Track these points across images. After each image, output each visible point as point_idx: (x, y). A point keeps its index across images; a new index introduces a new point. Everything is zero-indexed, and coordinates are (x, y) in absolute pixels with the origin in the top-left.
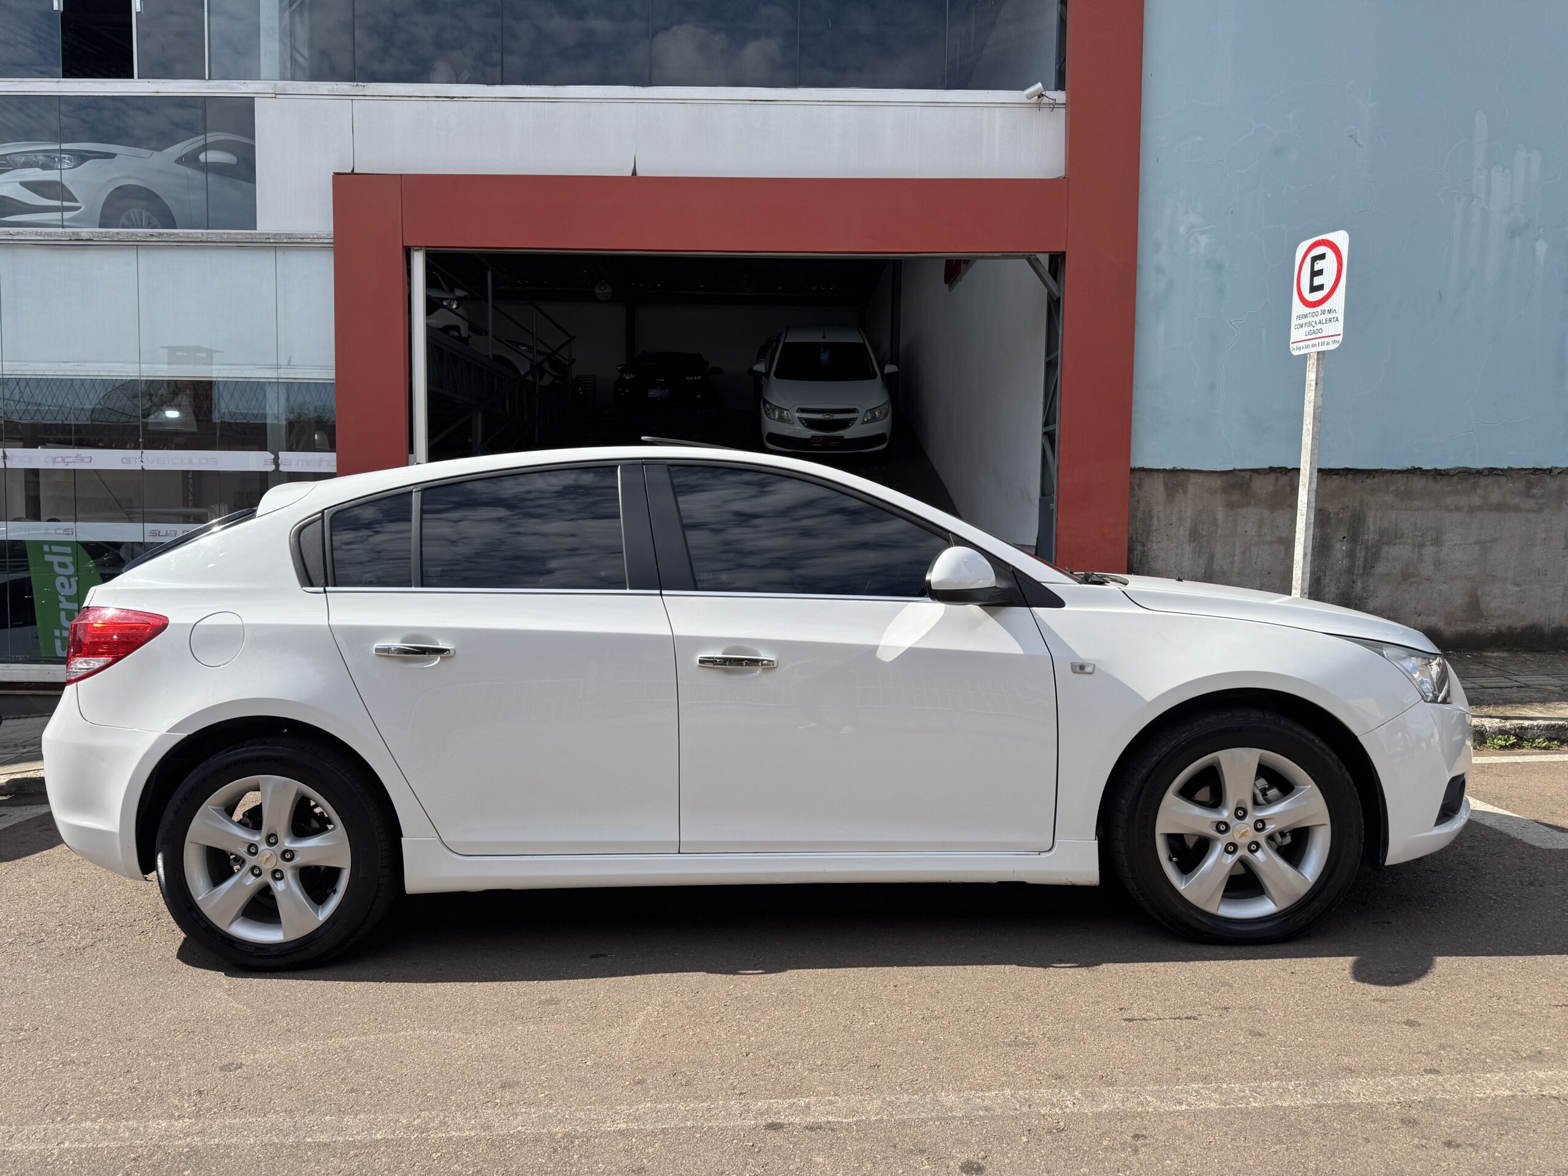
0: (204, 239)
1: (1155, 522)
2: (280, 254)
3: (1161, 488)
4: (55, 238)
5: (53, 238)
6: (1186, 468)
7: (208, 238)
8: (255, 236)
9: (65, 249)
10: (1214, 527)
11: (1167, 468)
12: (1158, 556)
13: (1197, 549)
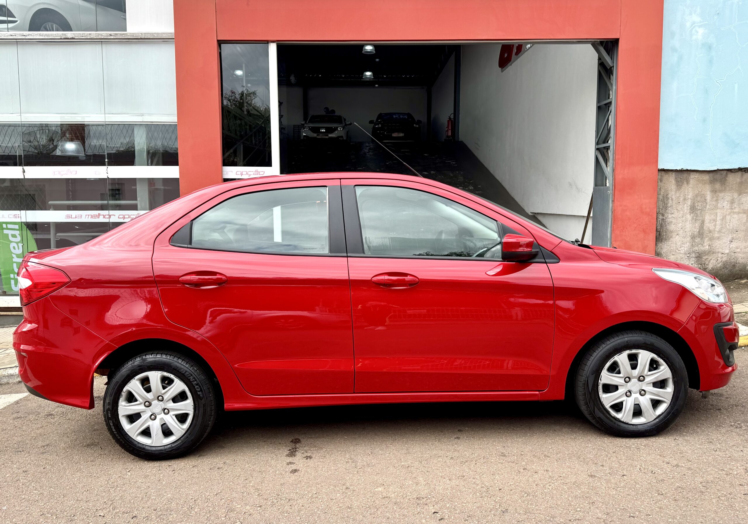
1: (670, 201)
3: (674, 182)
6: (689, 169)
10: (705, 204)
11: (678, 169)
12: (671, 222)
13: (695, 218)
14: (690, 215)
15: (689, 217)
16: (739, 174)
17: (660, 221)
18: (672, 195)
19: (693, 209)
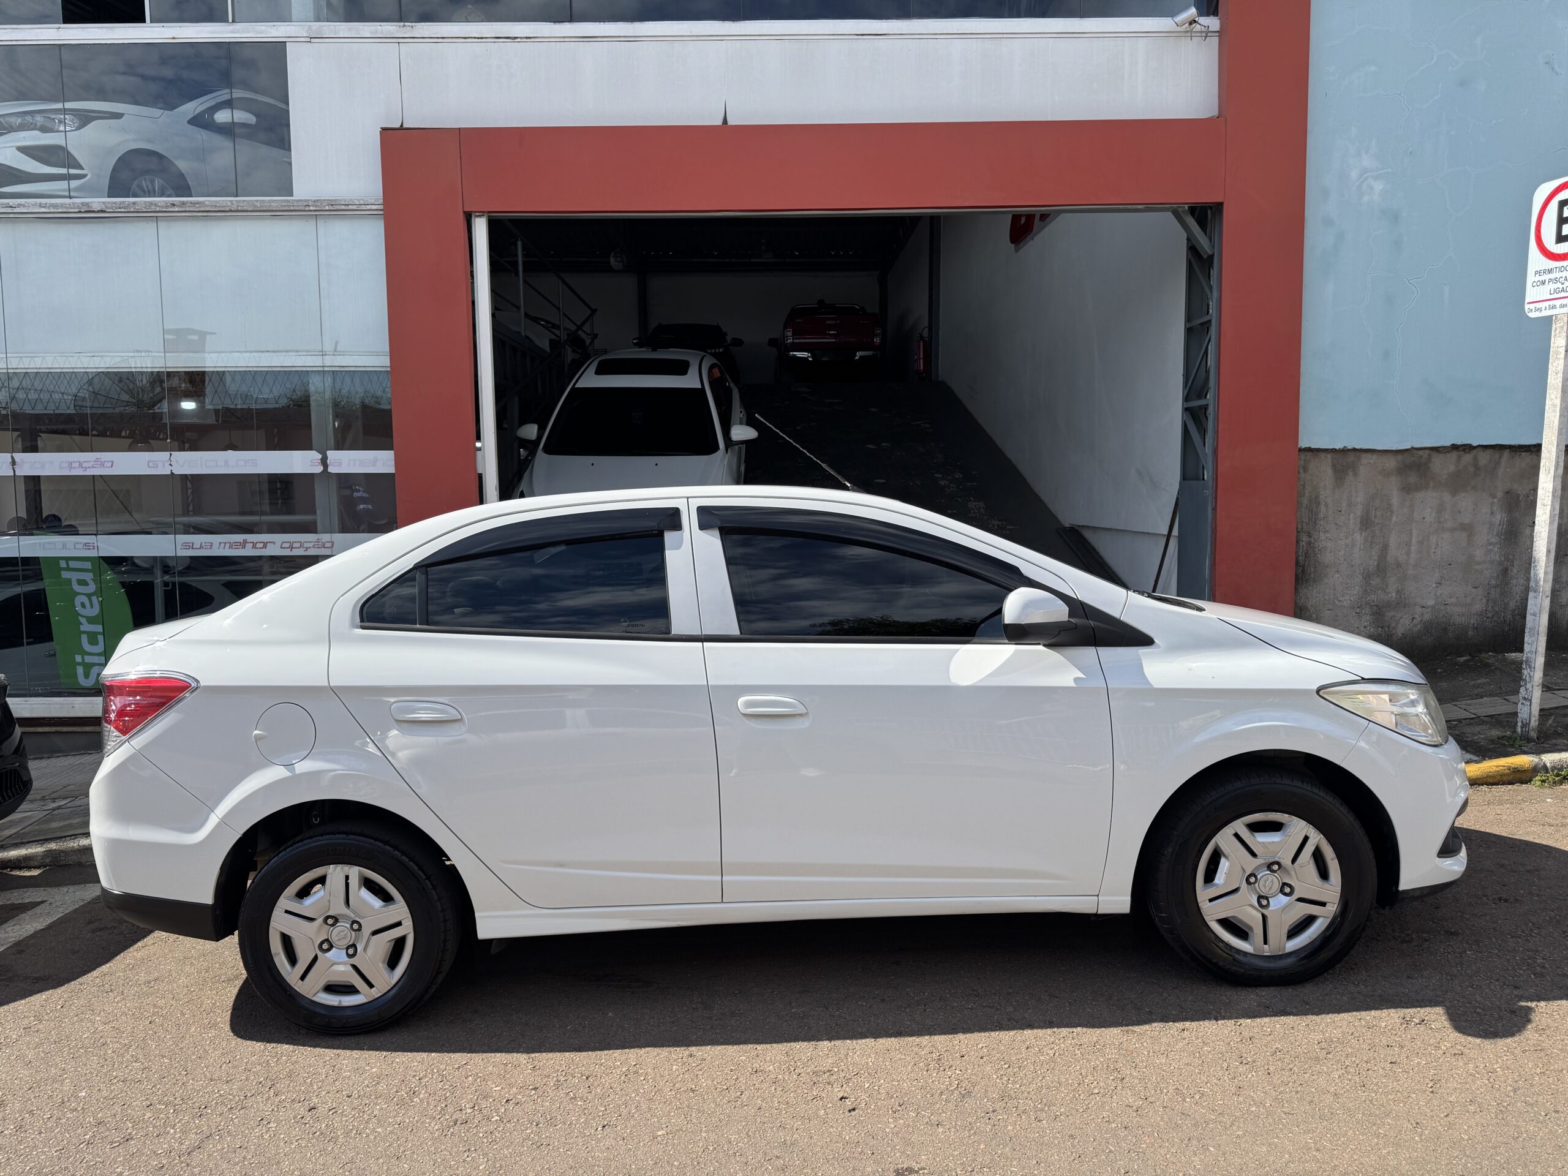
0: (234, 208)
1: (1323, 508)
2: (321, 223)
3: (1329, 471)
4: (62, 211)
5: (60, 210)
6: (1358, 447)
7: (238, 206)
8: (293, 203)
9: (73, 223)
10: (1389, 514)
11: (1337, 448)
12: (1325, 548)
13: (1370, 539)
14: (1361, 534)
15: (1359, 538)
16: (1454, 455)
17: (1303, 546)
18: (1326, 497)
19: (1366, 523)
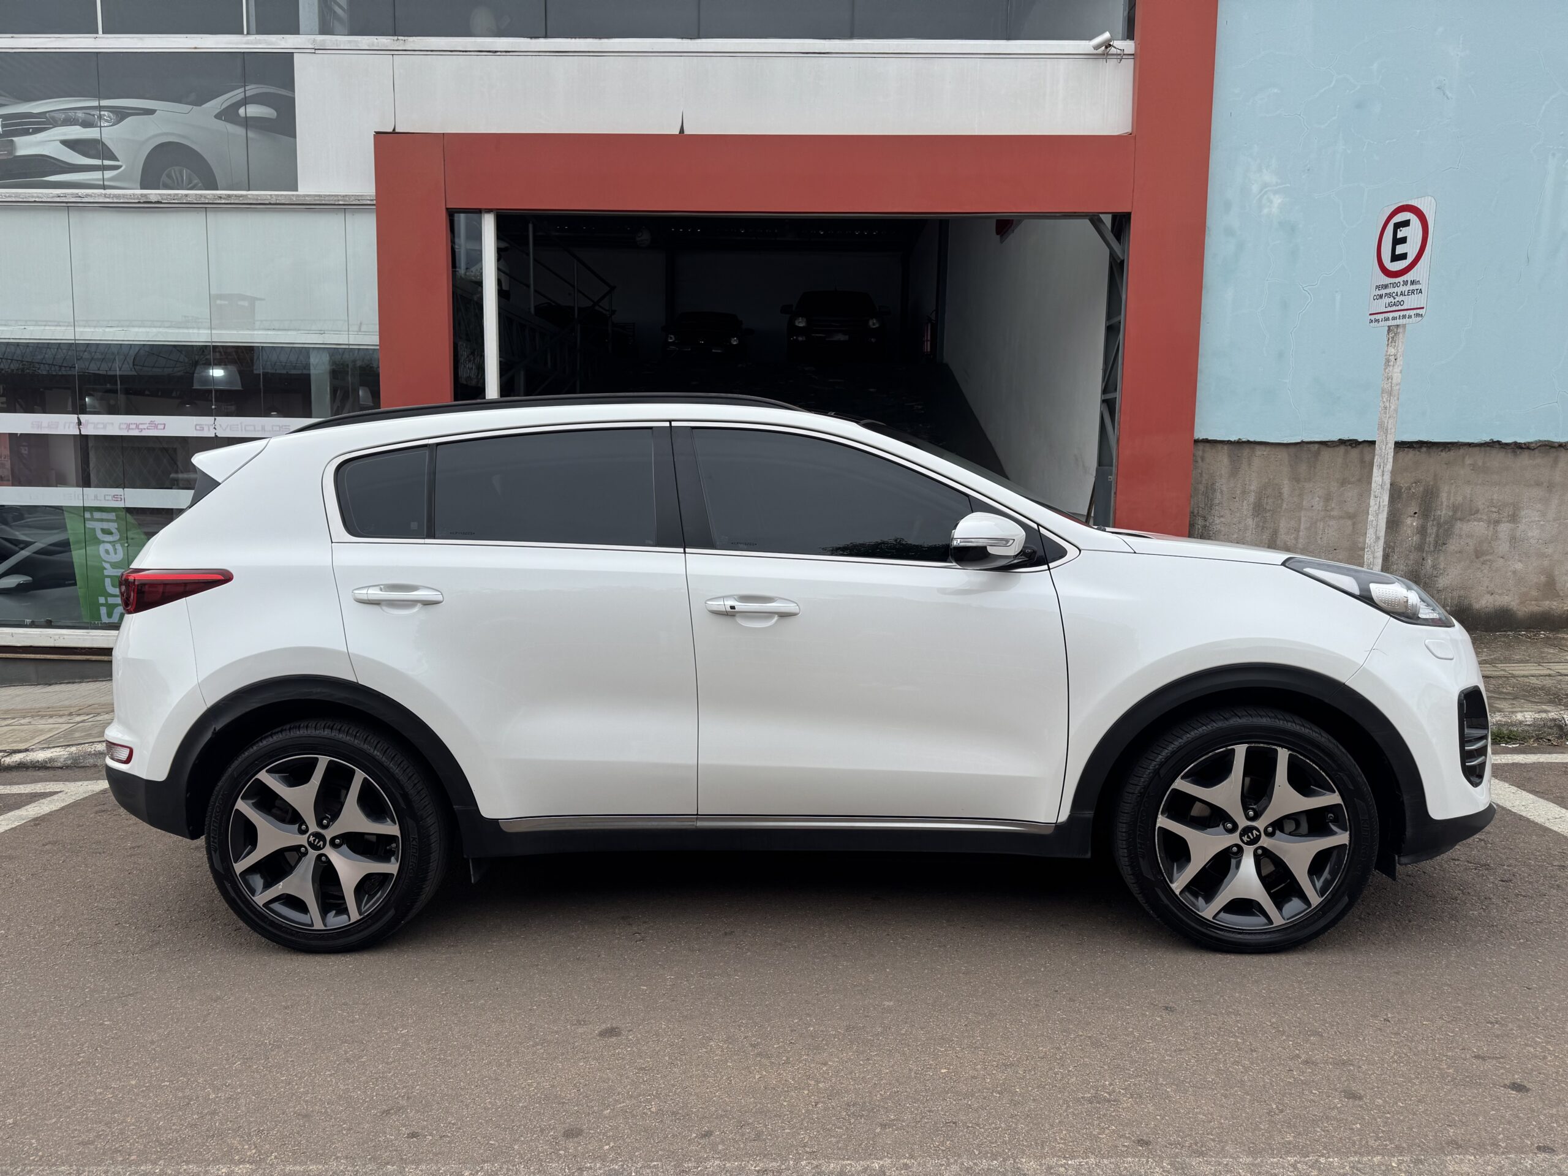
2: (349, 216)
3: (1225, 461)
6: (1252, 439)
10: (1280, 502)
11: (1232, 440)
12: (1220, 531)
13: (1261, 524)
14: (1254, 519)
15: (1250, 522)
16: (1342, 449)
17: (1199, 529)
18: (1222, 485)
19: (1258, 509)
